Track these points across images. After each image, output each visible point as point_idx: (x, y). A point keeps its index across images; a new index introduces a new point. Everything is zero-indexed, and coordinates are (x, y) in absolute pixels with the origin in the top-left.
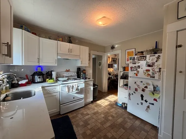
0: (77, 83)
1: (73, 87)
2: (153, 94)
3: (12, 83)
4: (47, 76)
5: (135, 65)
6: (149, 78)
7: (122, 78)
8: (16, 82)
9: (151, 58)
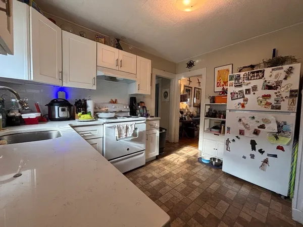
0: (134, 122)
1: (127, 128)
2: (277, 138)
3: (7, 116)
4: (77, 108)
5: (240, 89)
6: (270, 110)
7: (208, 115)
8: (18, 114)
9: (275, 73)
